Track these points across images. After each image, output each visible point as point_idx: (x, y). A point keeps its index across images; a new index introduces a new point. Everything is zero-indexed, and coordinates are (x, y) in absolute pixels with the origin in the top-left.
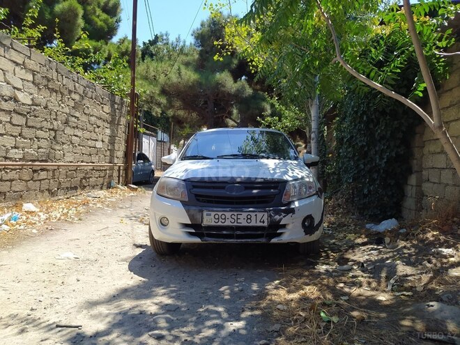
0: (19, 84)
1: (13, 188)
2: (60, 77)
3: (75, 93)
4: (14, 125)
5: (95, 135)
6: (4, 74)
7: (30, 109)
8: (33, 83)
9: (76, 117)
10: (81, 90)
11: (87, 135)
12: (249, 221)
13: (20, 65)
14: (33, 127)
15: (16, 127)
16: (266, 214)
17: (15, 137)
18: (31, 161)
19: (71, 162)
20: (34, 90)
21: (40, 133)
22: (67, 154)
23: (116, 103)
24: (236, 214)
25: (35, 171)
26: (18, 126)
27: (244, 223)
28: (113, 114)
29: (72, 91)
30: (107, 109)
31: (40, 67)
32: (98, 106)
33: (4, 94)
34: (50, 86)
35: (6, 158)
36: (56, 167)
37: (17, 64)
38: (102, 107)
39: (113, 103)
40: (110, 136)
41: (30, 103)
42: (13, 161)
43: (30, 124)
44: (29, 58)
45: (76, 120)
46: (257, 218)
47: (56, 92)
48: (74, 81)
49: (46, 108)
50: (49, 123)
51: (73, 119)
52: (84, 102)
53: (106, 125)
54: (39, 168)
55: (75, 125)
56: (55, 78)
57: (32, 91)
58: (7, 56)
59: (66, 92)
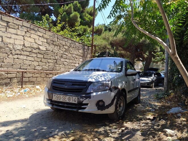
0: (41, 43)
1: (38, 80)
2: (59, 40)
3: (66, 46)
4: (38, 58)
5: (75, 61)
6: (35, 40)
7: (45, 52)
8: (47, 43)
9: (66, 55)
10: (68, 45)
11: (71, 61)
12: (69, 100)
13: (41, 36)
14: (46, 58)
15: (39, 59)
16: (77, 98)
17: (39, 62)
18: (45, 70)
19: (63, 71)
20: (47, 45)
21: (49, 61)
22: (61, 68)
23: (85, 49)
24: (64, 96)
25: (47, 74)
26: (40, 58)
27: (68, 101)
28: (84, 53)
29: (64, 45)
30: (81, 51)
31: (50, 37)
32: (76, 51)
33: (34, 47)
34: (54, 44)
35: (35, 69)
36: (57, 73)
37: (40, 36)
38: (79, 51)
39: (84, 49)
40: (82, 62)
41: (45, 50)
42: (37, 70)
43: (45, 57)
44: (45, 34)
45: (66, 56)
46: (73, 99)
47: (57, 46)
48: (65, 41)
49: (52, 51)
50: (54, 57)
51: (65, 55)
52: (70, 49)
53: (80, 57)
54: (49, 73)
55: (65, 58)
56: (56, 41)
57: (46, 46)
58: (36, 34)
59: (61, 46)
